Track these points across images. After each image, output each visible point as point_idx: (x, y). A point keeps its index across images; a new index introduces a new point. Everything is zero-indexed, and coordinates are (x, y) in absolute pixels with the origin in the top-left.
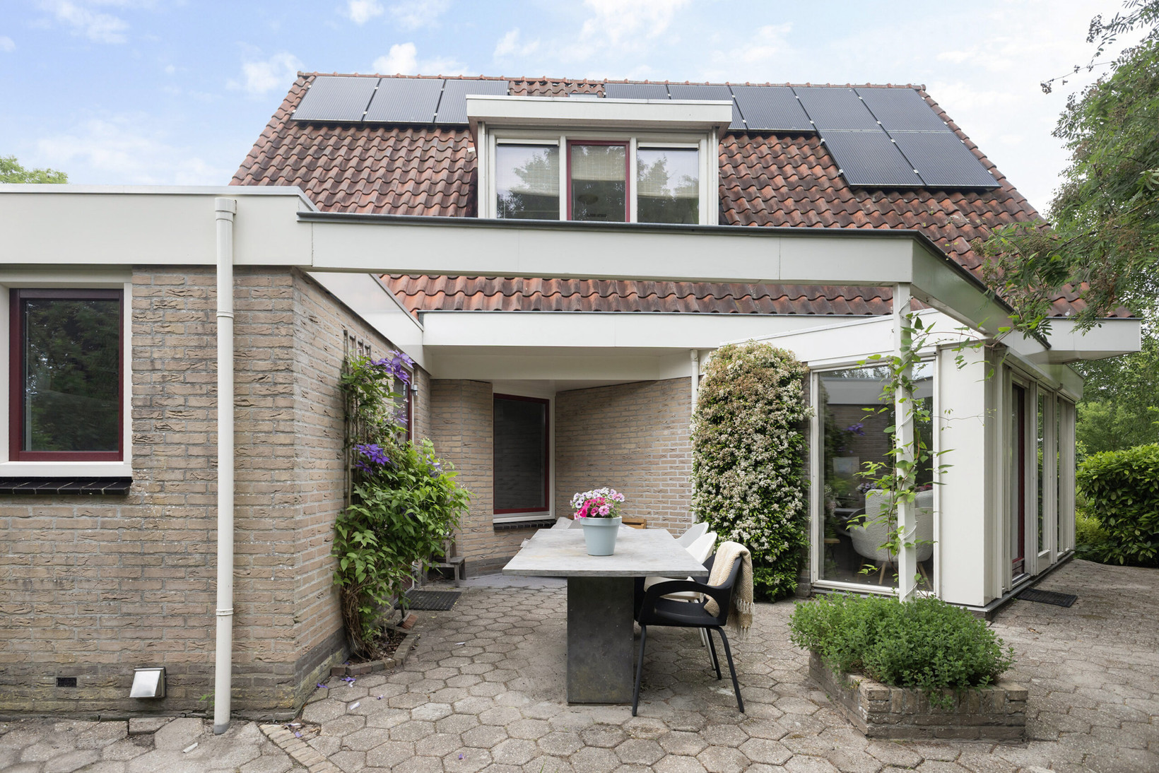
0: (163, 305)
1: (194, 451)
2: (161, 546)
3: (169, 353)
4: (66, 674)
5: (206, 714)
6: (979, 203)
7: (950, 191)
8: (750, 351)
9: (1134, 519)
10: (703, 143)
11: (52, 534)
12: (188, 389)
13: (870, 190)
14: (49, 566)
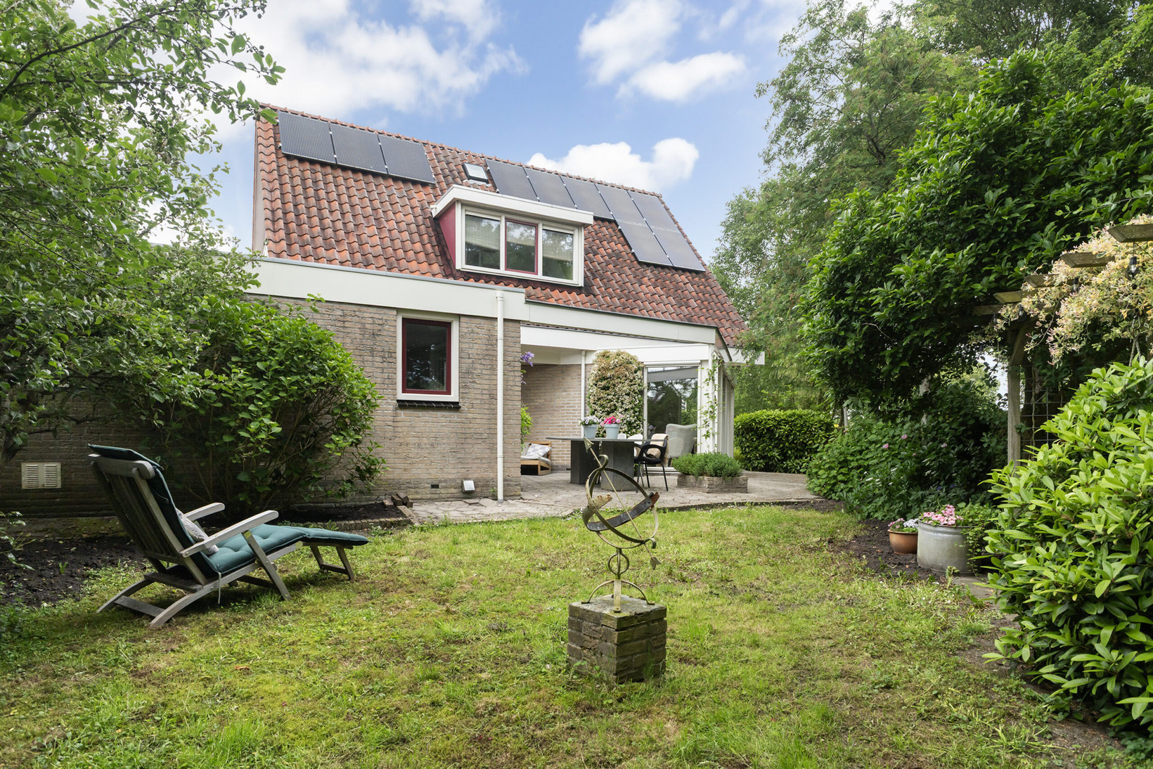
0: (472, 332)
1: (485, 392)
2: (472, 430)
3: (474, 351)
4: (435, 483)
5: (495, 498)
6: (697, 279)
7: (684, 270)
8: (618, 355)
9: (756, 448)
10: (576, 231)
11: (429, 425)
12: (482, 367)
13: (648, 265)
14: (428, 438)
